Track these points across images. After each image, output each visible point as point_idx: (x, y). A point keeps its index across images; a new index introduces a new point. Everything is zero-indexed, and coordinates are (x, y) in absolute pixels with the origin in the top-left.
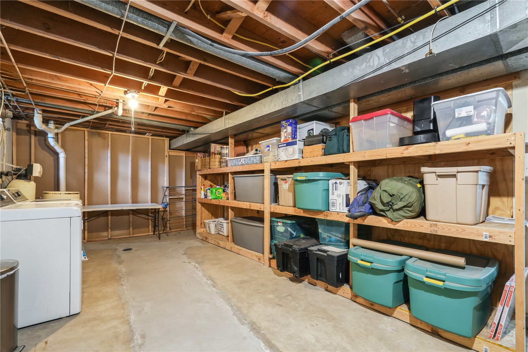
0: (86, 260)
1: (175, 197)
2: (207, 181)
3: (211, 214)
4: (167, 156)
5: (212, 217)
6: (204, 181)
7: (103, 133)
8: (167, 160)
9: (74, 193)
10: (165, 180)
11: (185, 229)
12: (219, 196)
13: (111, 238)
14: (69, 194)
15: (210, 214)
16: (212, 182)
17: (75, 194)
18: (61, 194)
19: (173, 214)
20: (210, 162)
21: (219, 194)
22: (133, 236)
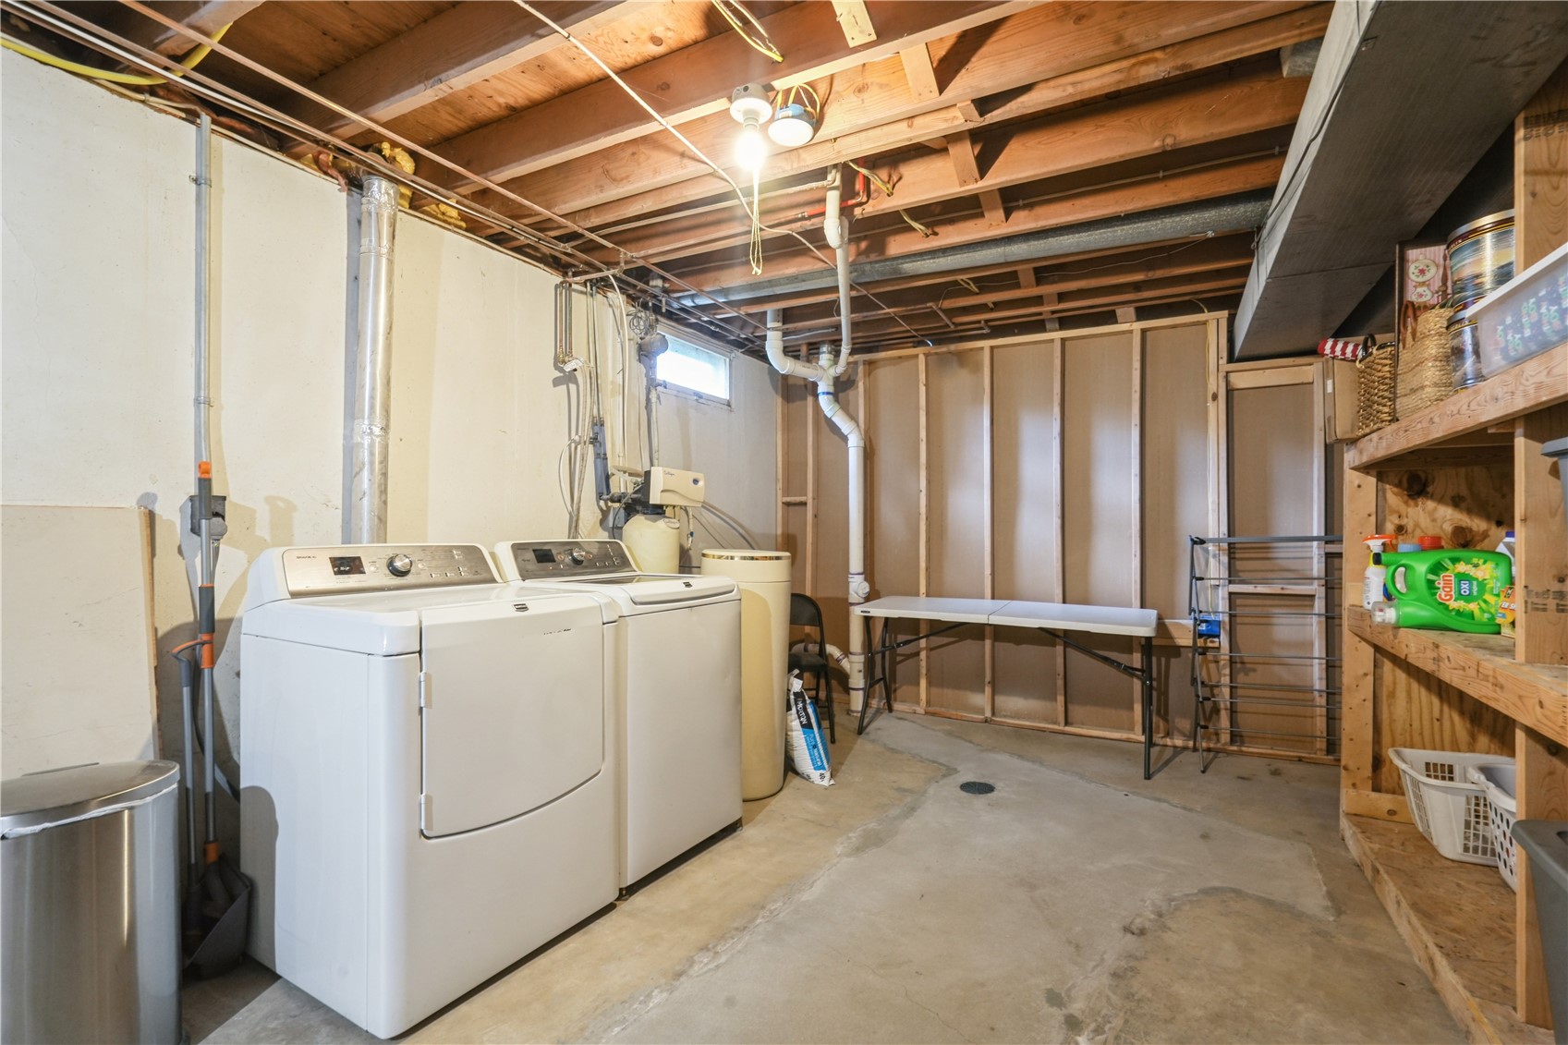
0: (822, 783)
1: (1261, 589)
2: (1430, 504)
3: (1462, 713)
4: (1215, 397)
5: (1473, 737)
6: (1402, 508)
7: (971, 350)
8: (1216, 412)
9: (765, 558)
10: (1211, 506)
11: (1321, 756)
12: (1473, 607)
13: (991, 720)
14: (752, 558)
15: (1456, 717)
16: (1469, 512)
17: (771, 558)
18: (732, 558)
19: (1254, 670)
20: (1394, 377)
21: (1469, 598)
22: (1068, 729)
